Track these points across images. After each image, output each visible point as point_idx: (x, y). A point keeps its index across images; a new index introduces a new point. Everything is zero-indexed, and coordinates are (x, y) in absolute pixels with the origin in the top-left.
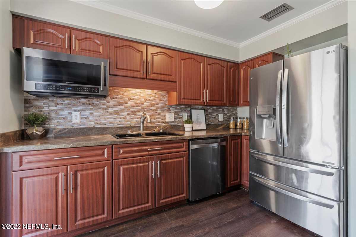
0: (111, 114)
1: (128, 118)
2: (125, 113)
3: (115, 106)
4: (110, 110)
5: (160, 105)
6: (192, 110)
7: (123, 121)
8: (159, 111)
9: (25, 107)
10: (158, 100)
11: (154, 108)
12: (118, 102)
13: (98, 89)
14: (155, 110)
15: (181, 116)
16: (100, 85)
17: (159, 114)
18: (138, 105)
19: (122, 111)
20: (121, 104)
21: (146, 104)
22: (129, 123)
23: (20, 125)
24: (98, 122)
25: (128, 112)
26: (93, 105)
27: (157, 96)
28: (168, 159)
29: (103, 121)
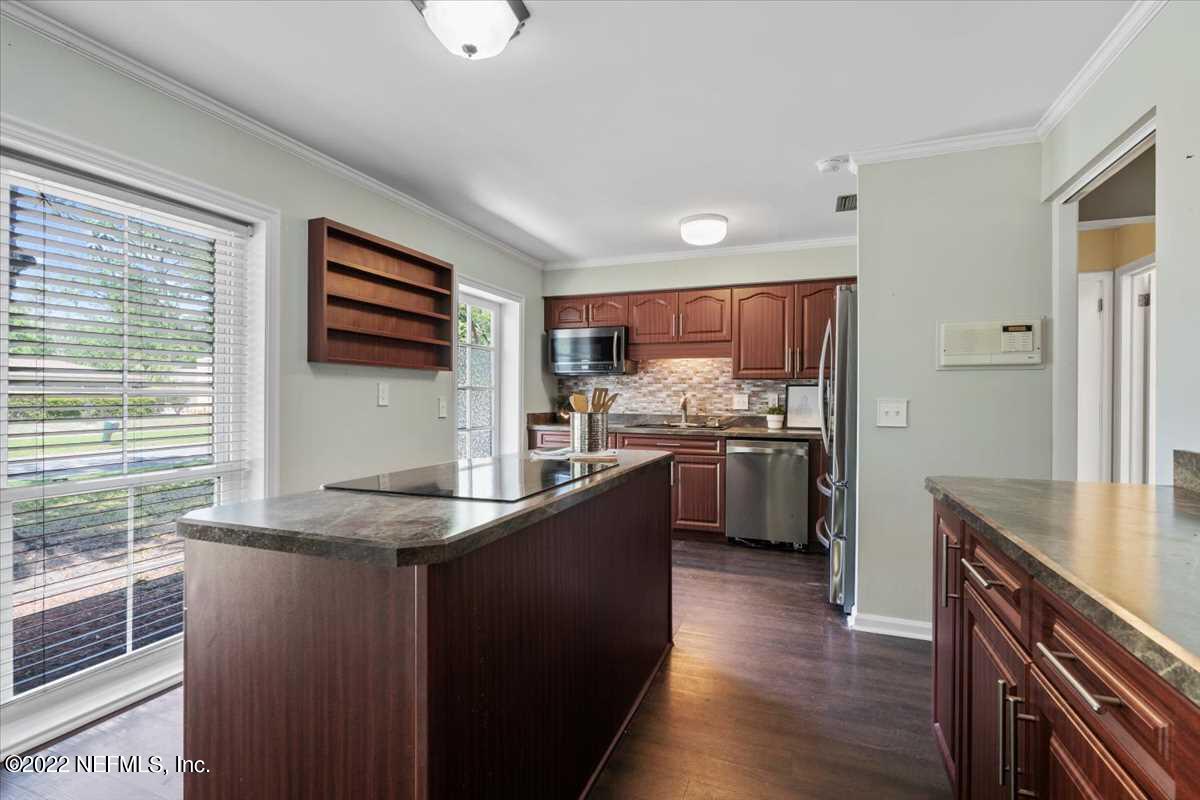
0: (644, 395)
1: (668, 401)
2: (663, 395)
3: (650, 383)
4: (644, 390)
5: (722, 379)
6: (790, 388)
7: (661, 406)
8: (720, 390)
9: (560, 388)
10: (717, 372)
11: (712, 386)
12: (655, 379)
13: (612, 365)
14: (713, 389)
15: (765, 399)
16: (612, 360)
17: (720, 396)
18: (683, 381)
19: (660, 391)
20: (657, 381)
21: (696, 380)
22: (669, 409)
23: (553, 408)
24: (629, 407)
25: (669, 393)
26: (622, 383)
27: (715, 365)
28: (690, 463)
29: (634, 406)
